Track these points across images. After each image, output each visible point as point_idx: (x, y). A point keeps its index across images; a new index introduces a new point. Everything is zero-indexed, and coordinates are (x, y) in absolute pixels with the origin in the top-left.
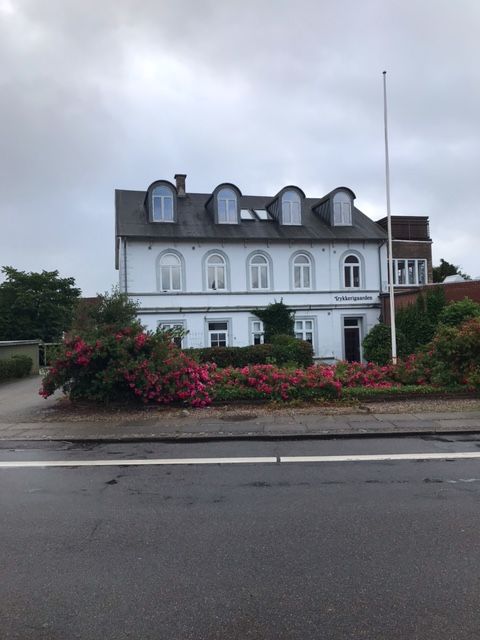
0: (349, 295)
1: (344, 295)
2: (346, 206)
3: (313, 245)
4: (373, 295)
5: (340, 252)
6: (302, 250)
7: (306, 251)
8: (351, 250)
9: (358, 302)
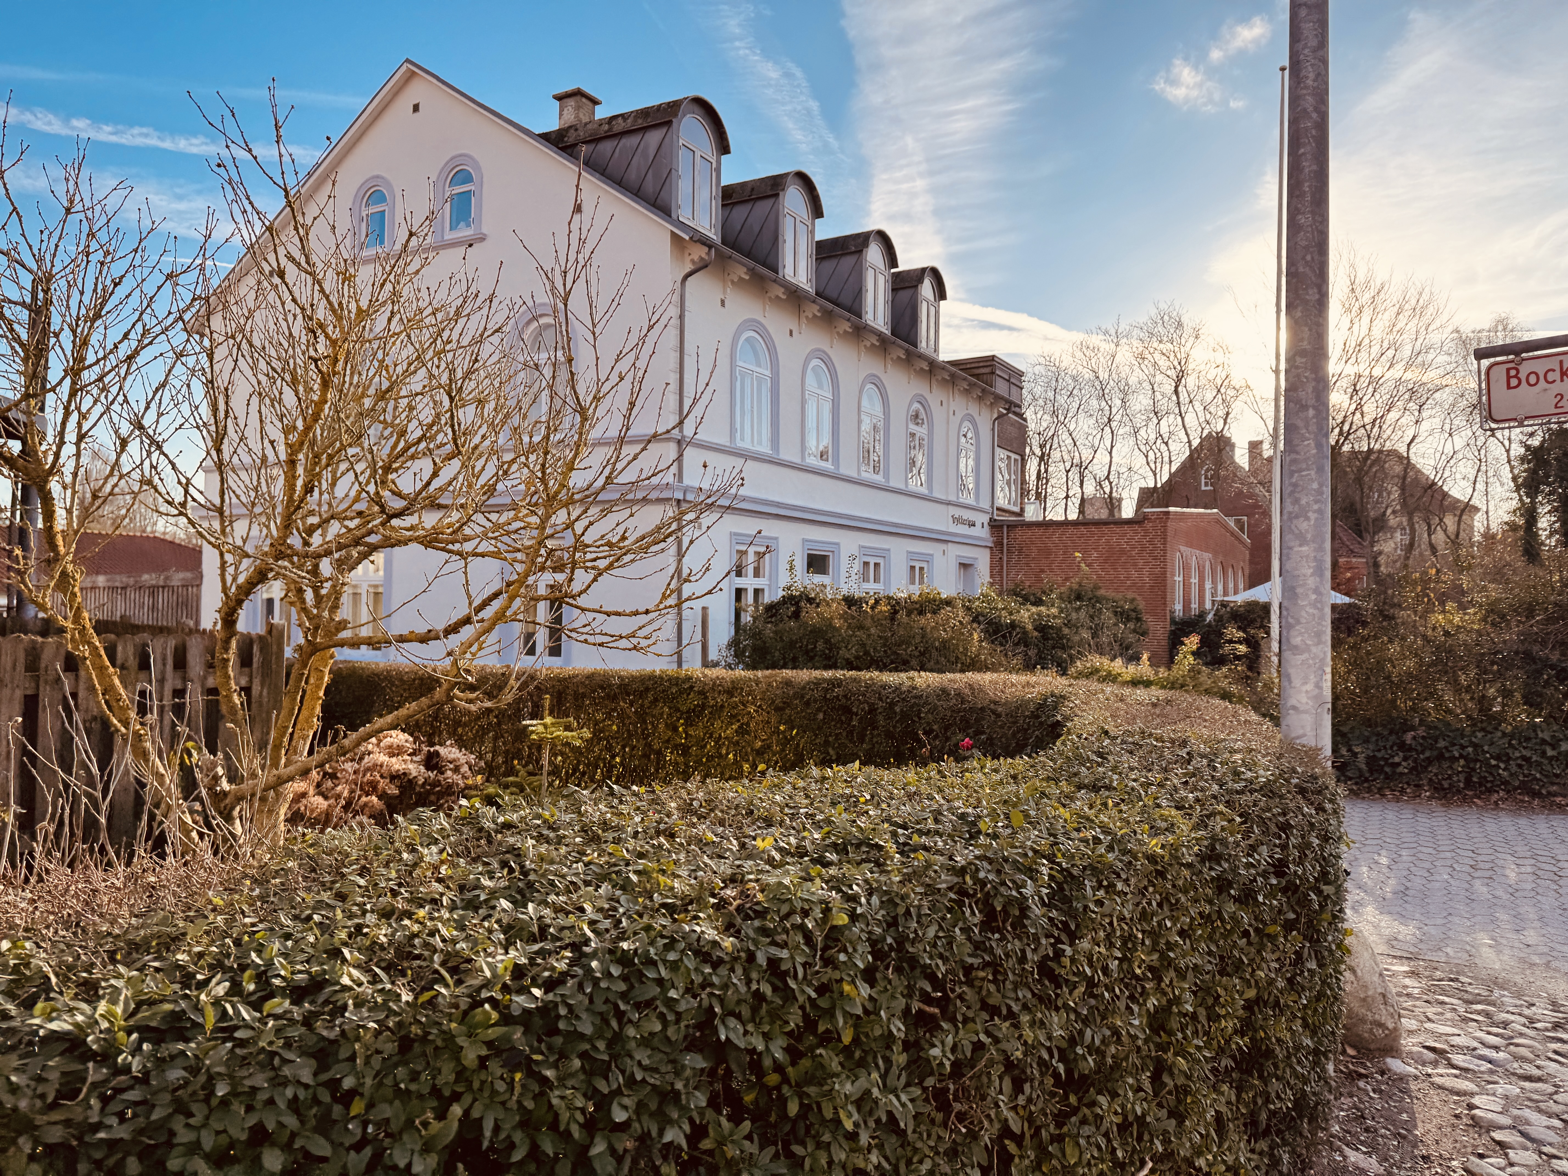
0: (964, 514)
1: (960, 513)
2: (932, 309)
3: (934, 387)
4: (986, 519)
5: (959, 415)
6: (921, 395)
7: (925, 399)
8: (969, 414)
9: (972, 531)
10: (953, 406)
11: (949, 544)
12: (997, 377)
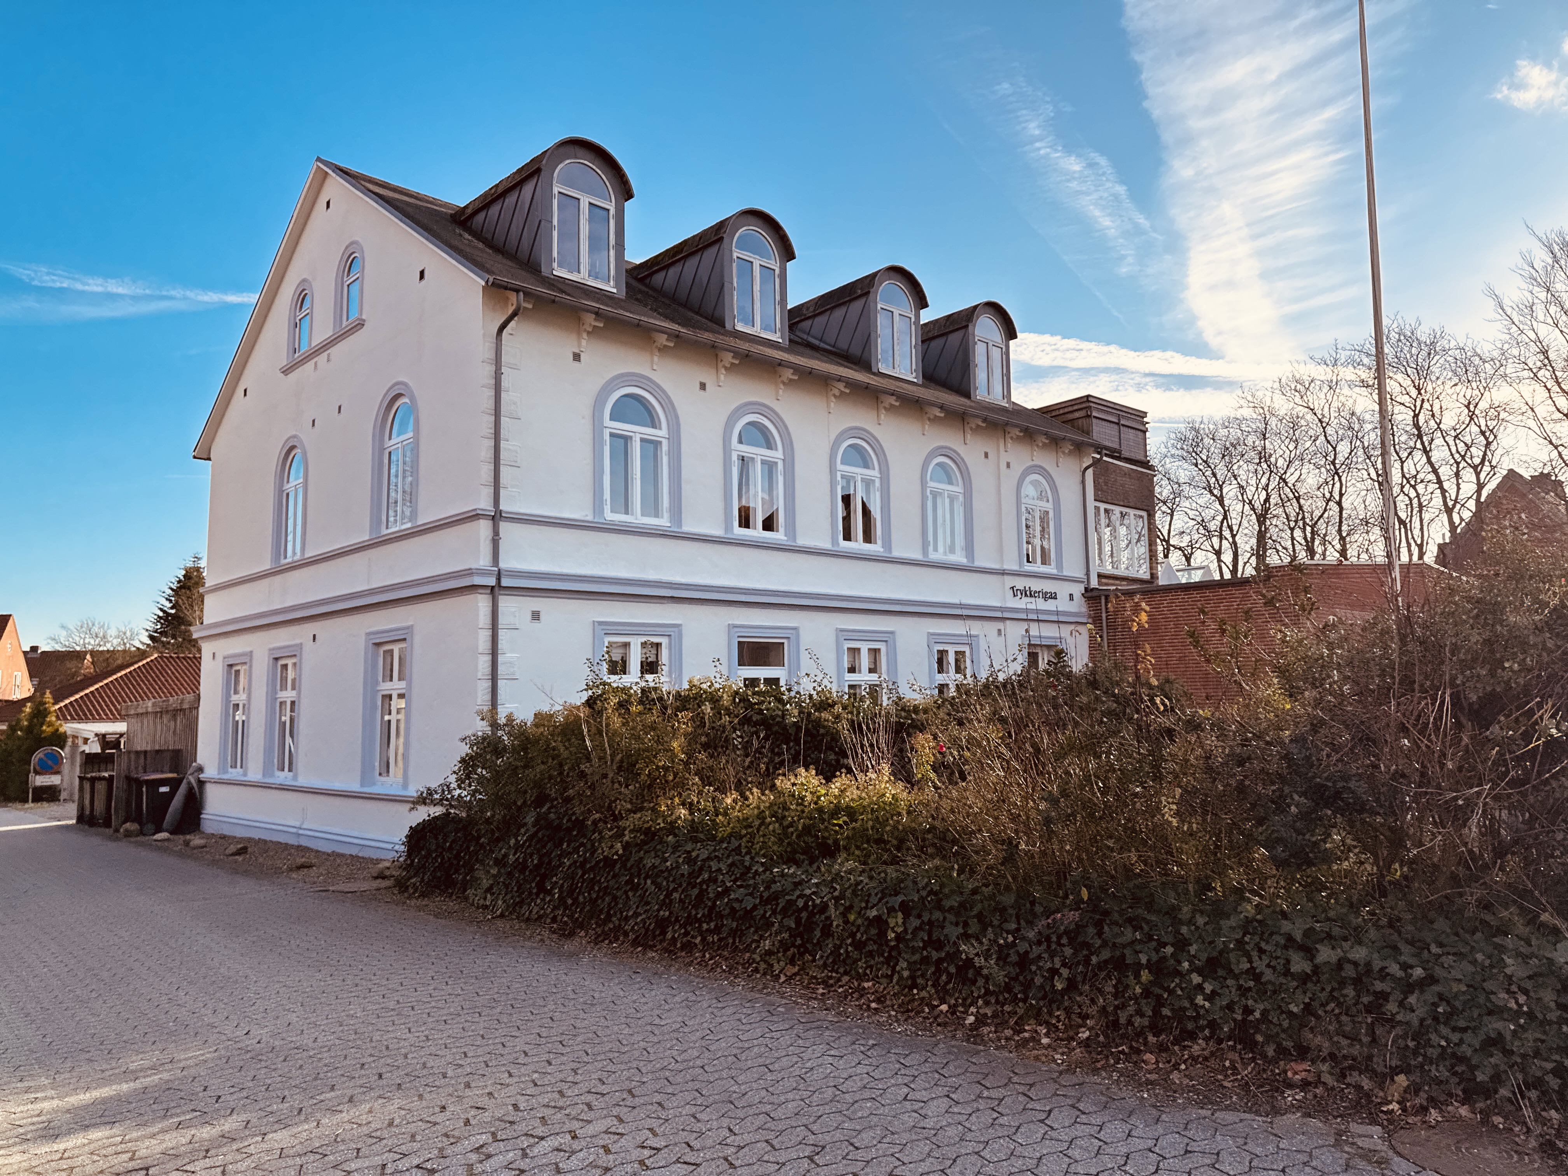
0: (1035, 585)
1: (1026, 584)
2: (996, 353)
3: (969, 436)
4: (1078, 590)
5: (1018, 469)
6: (946, 447)
7: (955, 451)
8: (1036, 466)
9: (1050, 605)
10: (1005, 458)
11: (1008, 622)
12: (1094, 420)
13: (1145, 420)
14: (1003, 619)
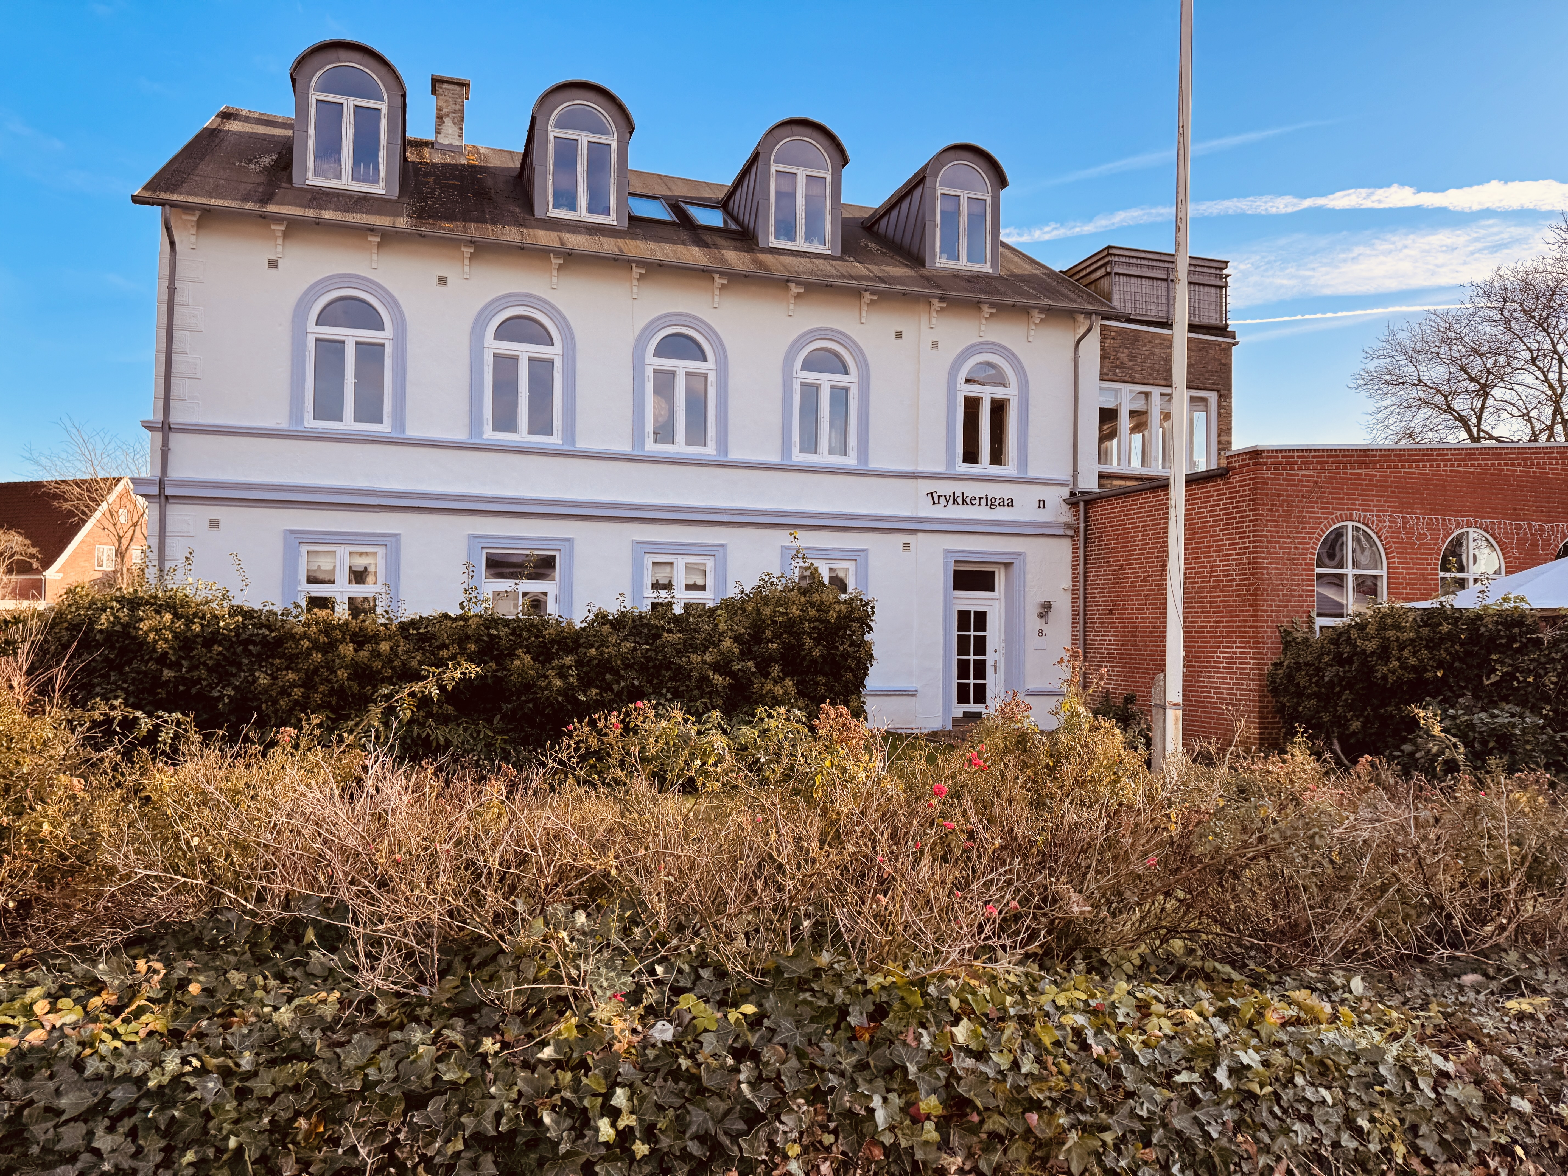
0: (972, 490)
1: (959, 488)
4: (1056, 496)
5: (953, 348)
6: (826, 329)
7: (841, 333)
8: (986, 343)
9: (1002, 514)
11: (920, 535)
12: (1116, 278)
13: (1225, 272)
14: (915, 531)
